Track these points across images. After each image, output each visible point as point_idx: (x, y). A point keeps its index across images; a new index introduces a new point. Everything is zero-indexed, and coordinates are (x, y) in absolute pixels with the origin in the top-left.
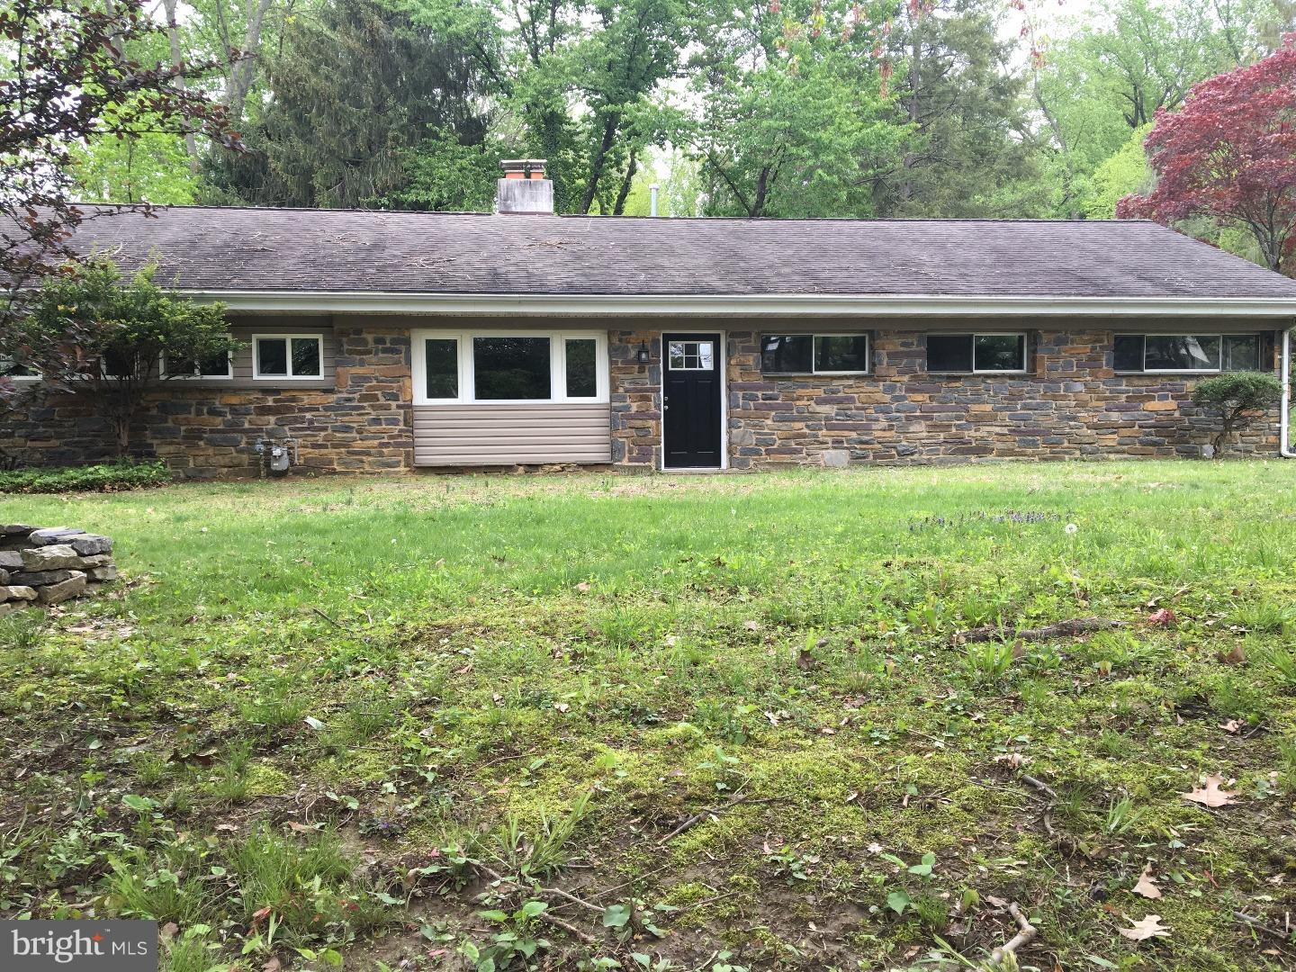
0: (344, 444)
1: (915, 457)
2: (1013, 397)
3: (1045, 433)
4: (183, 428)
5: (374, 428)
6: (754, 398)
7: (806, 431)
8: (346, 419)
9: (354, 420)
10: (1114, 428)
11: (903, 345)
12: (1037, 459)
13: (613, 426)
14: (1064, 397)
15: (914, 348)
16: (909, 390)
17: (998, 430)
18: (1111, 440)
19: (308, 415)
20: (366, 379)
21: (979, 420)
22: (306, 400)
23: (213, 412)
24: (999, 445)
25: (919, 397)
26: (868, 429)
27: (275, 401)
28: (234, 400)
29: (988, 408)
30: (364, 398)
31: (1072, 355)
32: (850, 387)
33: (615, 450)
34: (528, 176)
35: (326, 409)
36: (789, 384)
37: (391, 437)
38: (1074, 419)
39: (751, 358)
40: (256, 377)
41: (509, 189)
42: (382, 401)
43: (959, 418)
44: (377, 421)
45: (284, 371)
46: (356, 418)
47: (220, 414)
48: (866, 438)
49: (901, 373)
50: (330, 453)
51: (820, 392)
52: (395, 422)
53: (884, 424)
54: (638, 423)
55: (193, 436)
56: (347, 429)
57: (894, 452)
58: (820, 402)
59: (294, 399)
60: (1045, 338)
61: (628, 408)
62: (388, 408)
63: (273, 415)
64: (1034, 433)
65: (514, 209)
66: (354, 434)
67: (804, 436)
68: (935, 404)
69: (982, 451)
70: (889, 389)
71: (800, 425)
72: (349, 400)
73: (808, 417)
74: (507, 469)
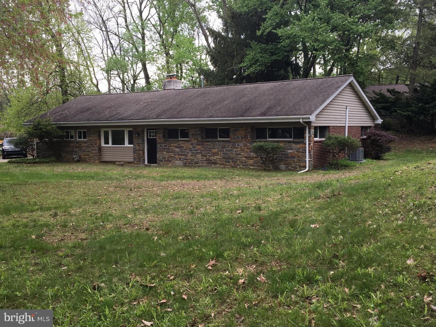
0: (88, 155)
1: (199, 164)
2: (224, 147)
3: (232, 159)
4: (66, 150)
6: (161, 146)
7: (173, 155)
9: (89, 149)
10: (252, 158)
11: (195, 131)
12: (230, 166)
13: (134, 152)
14: (237, 148)
15: (198, 132)
16: (197, 145)
17: (219, 157)
18: (251, 162)
19: (83, 148)
20: (92, 140)
21: (215, 154)
22: (83, 145)
24: (220, 162)
25: (199, 147)
26: (186, 155)
27: (79, 145)
28: (73, 145)
29: (216, 150)
30: (91, 145)
31: (239, 135)
32: (183, 143)
33: (134, 159)
34: (171, 78)
36: (169, 142)
38: (240, 154)
39: (161, 135)
40: (77, 140)
43: (209, 153)
44: (93, 150)
45: (81, 138)
46: (90, 149)
47: (71, 148)
48: (186, 158)
49: (195, 139)
50: (86, 157)
51: (175, 145)
53: (190, 154)
55: (67, 152)
56: (88, 152)
57: (193, 162)
58: (176, 147)
59: (81, 145)
60: (232, 129)
61: (136, 148)
62: (95, 147)
64: (230, 159)
66: (90, 153)
67: (172, 157)
68: (203, 149)
69: (215, 163)
70: (192, 144)
71: (171, 154)
72: (89, 145)
73: (173, 152)
74: (113, 163)
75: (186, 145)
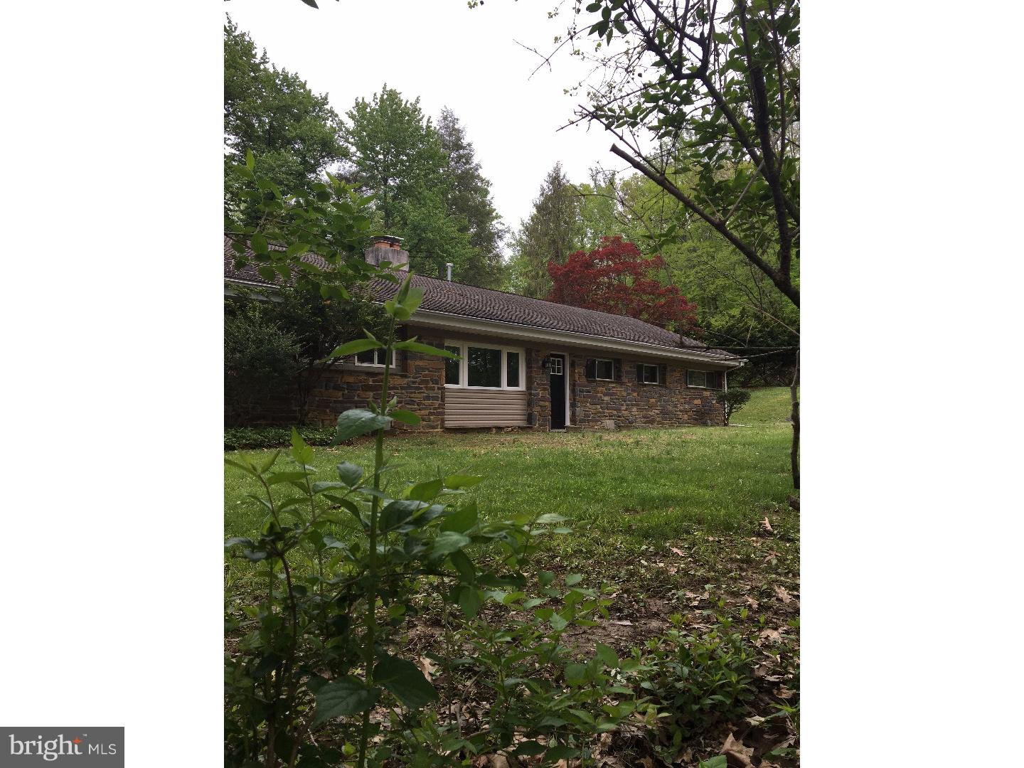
1: (634, 424)
2: (660, 396)
3: (670, 413)
4: (317, 399)
5: (426, 402)
6: (584, 391)
7: (600, 410)
8: (413, 395)
9: (417, 397)
10: (687, 412)
11: (631, 367)
12: (667, 426)
13: (529, 404)
14: (674, 397)
15: (633, 370)
16: (632, 390)
17: (657, 411)
18: (686, 417)
20: (423, 369)
21: (651, 407)
23: (337, 388)
24: (658, 419)
25: (635, 394)
26: (620, 410)
27: (374, 381)
28: (351, 379)
29: (654, 401)
30: (422, 382)
31: (675, 377)
32: (614, 387)
33: (530, 419)
34: (391, 246)
35: (402, 388)
36: (595, 384)
37: (435, 409)
39: (581, 369)
40: (357, 364)
41: (386, 252)
42: (431, 385)
43: (646, 405)
44: (428, 398)
45: (373, 362)
46: (417, 395)
47: (341, 389)
48: (620, 414)
49: (629, 381)
51: (603, 389)
52: (436, 398)
53: (625, 407)
54: (542, 403)
56: (412, 402)
57: (628, 422)
58: (605, 395)
59: (384, 381)
60: (669, 369)
61: (538, 394)
62: (433, 389)
63: (372, 391)
64: (666, 413)
66: (416, 406)
67: (600, 412)
68: (639, 398)
69: (652, 422)
70: (626, 389)
71: (599, 407)
72: (414, 382)
73: (601, 402)
74: (486, 430)
75: (619, 390)
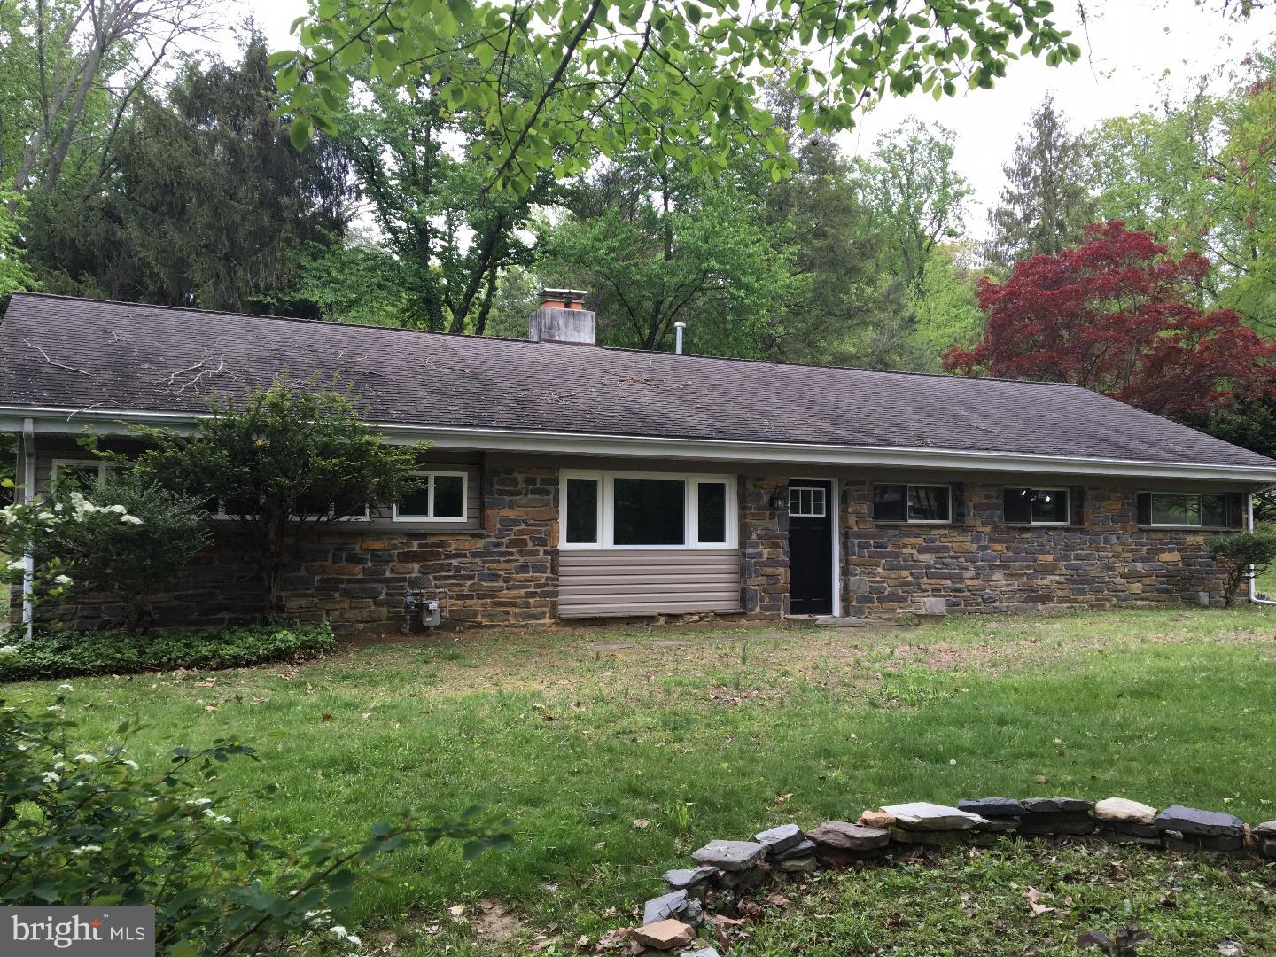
0: (492, 594)
1: (997, 604)
2: (1068, 548)
3: (1093, 580)
4: (318, 578)
5: (521, 576)
6: (867, 546)
7: (910, 578)
8: (495, 565)
9: (501, 567)
10: (1140, 577)
11: (987, 497)
12: (1086, 606)
13: (743, 572)
14: (1104, 549)
15: (994, 501)
16: (991, 540)
17: (1057, 578)
18: (1137, 588)
19: (455, 562)
20: (515, 522)
21: (1046, 569)
22: (453, 545)
23: (354, 559)
24: (1060, 593)
25: (999, 547)
26: (960, 578)
27: (420, 546)
28: (377, 545)
29: (1050, 558)
30: (512, 543)
31: (1108, 511)
32: (945, 536)
33: (744, 598)
34: (568, 306)
35: (474, 555)
36: (897, 532)
37: (538, 586)
38: (1112, 569)
39: (864, 507)
40: (395, 519)
42: (530, 547)
43: (1028, 567)
44: (524, 569)
45: (425, 513)
46: (504, 565)
47: (362, 561)
48: (958, 586)
49: (983, 524)
50: (475, 604)
51: (920, 541)
52: (541, 569)
53: (972, 573)
54: (769, 570)
55: (328, 587)
56: (493, 577)
57: (980, 600)
58: (922, 550)
59: (441, 544)
60: (1090, 494)
61: (760, 555)
62: (535, 554)
63: (418, 562)
64: (1082, 582)
65: (557, 338)
66: (501, 583)
67: (909, 584)
68: (1011, 554)
69: (1046, 598)
70: (976, 539)
71: (905, 573)
72: (497, 545)
73: (913, 565)
74: (649, 620)
75: (962, 542)
